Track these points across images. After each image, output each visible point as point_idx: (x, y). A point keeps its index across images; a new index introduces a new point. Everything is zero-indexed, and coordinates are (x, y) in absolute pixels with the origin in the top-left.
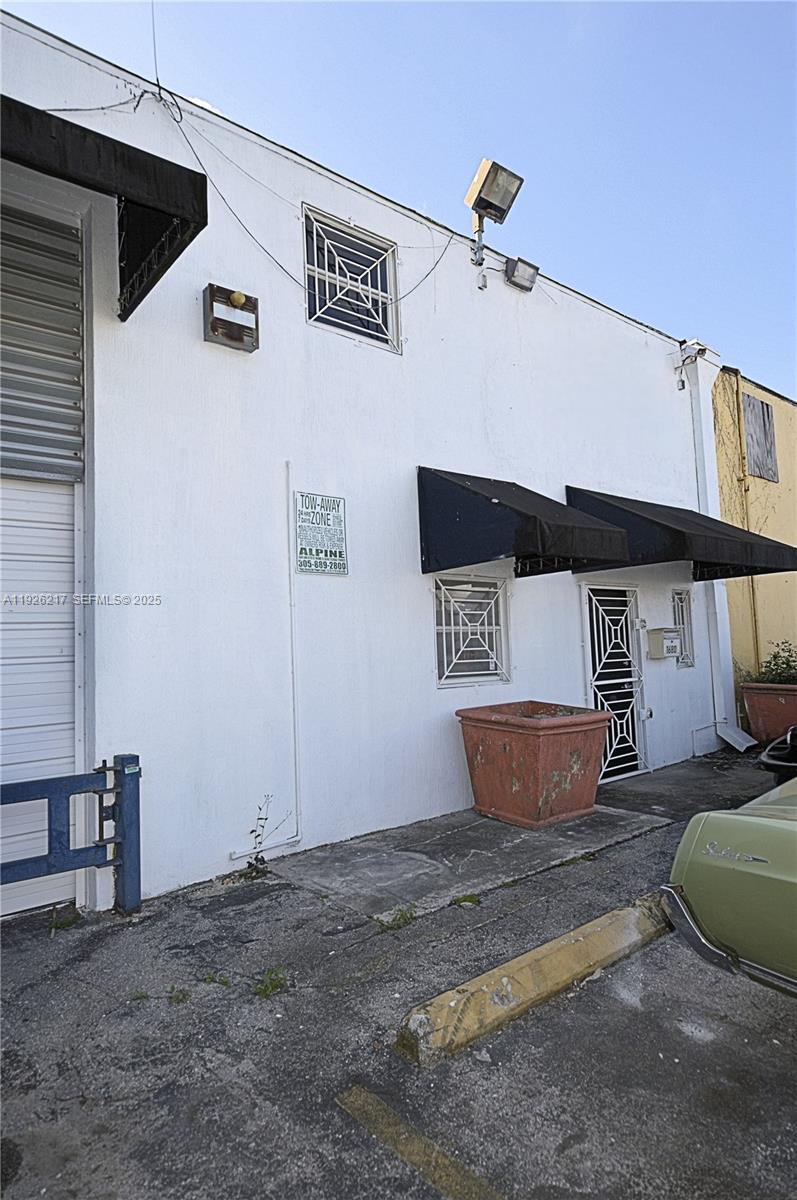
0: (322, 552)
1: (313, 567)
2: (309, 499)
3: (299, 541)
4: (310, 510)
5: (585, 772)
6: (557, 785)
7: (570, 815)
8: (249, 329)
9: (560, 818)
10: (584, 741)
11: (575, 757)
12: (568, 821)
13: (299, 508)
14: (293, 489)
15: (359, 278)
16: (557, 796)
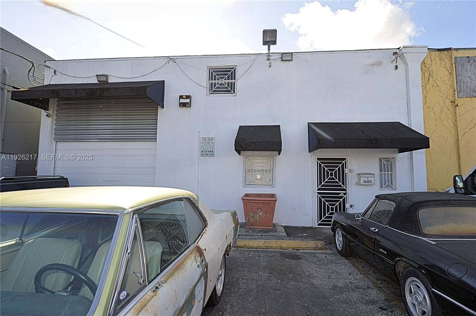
1: (205, 155)
2: (204, 139)
3: (201, 149)
4: (205, 141)
5: (266, 216)
6: (252, 217)
7: (260, 227)
8: (188, 103)
9: (255, 227)
10: (263, 206)
11: (259, 210)
12: (259, 229)
13: (202, 141)
14: (200, 137)
15: (223, 79)
16: (253, 220)
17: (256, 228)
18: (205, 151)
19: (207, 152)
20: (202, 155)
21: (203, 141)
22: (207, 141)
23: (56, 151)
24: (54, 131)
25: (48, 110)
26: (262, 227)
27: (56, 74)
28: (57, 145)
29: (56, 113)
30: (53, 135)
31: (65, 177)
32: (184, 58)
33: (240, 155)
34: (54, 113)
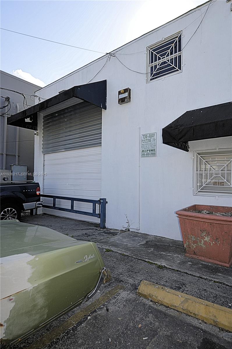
0: (148, 150)
1: (145, 155)
2: (145, 136)
3: (142, 148)
4: (145, 139)
5: (216, 243)
6: (195, 242)
7: (207, 260)
8: (127, 97)
9: (200, 258)
10: (211, 227)
11: (204, 234)
12: (204, 261)
13: (142, 139)
14: (141, 134)
15: (165, 56)
16: (196, 247)
17: (201, 260)
18: (146, 151)
19: (148, 151)
20: (143, 155)
21: (144, 139)
22: (148, 138)
23: (45, 162)
24: (42, 146)
25: (37, 130)
26: (210, 261)
27: (40, 101)
28: (45, 156)
29: (42, 131)
30: (41, 149)
31: (36, 182)
32: (123, 48)
33: (187, 151)
34: (41, 131)
